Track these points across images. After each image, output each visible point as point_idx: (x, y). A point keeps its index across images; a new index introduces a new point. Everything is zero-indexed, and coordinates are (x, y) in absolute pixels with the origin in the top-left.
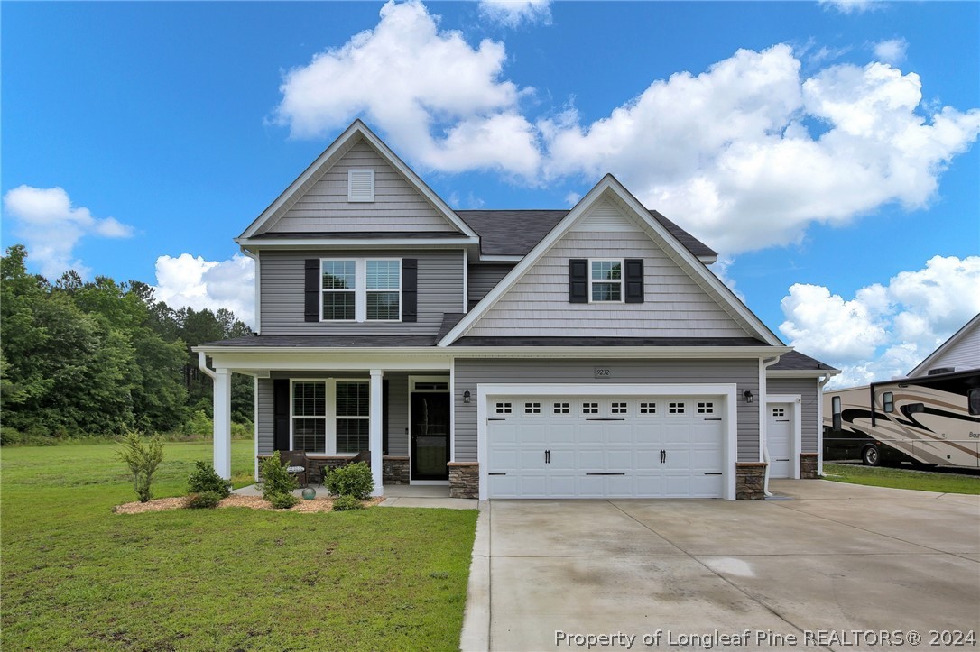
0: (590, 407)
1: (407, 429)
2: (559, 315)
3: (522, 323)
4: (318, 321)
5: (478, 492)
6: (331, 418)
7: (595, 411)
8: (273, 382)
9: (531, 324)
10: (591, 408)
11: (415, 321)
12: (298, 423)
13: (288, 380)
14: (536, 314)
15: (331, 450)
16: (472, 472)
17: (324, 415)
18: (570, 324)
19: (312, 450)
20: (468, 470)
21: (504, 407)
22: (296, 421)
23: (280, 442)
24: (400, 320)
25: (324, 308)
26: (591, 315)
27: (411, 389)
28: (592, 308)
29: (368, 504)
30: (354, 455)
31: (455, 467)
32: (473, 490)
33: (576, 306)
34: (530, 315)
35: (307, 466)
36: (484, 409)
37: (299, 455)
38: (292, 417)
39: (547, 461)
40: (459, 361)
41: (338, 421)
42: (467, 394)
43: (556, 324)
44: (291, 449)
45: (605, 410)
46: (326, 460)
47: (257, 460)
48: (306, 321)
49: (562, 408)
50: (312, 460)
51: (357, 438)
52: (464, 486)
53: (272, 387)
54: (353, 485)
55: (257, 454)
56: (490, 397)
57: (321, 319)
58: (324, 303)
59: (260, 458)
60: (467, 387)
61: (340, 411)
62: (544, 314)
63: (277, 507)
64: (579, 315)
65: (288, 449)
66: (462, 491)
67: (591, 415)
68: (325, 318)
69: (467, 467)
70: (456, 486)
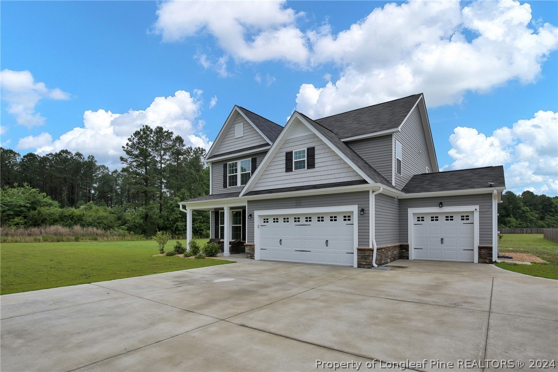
0: (297, 219)
2: (282, 178)
3: (269, 184)
5: (254, 256)
7: (299, 221)
8: (215, 212)
13: (219, 211)
14: (274, 179)
18: (286, 182)
20: (252, 247)
21: (266, 220)
25: (229, 182)
26: (294, 177)
28: (294, 173)
31: (247, 245)
32: (252, 256)
33: (288, 173)
34: (272, 179)
36: (257, 221)
39: (281, 244)
40: (249, 202)
42: (250, 215)
43: (281, 182)
45: (303, 221)
48: (224, 188)
49: (286, 220)
52: (250, 253)
53: (215, 214)
56: (260, 216)
57: (228, 187)
58: (229, 180)
62: (277, 178)
64: (289, 177)
65: (218, 238)
66: (249, 255)
67: (297, 223)
69: (251, 245)
70: (248, 253)
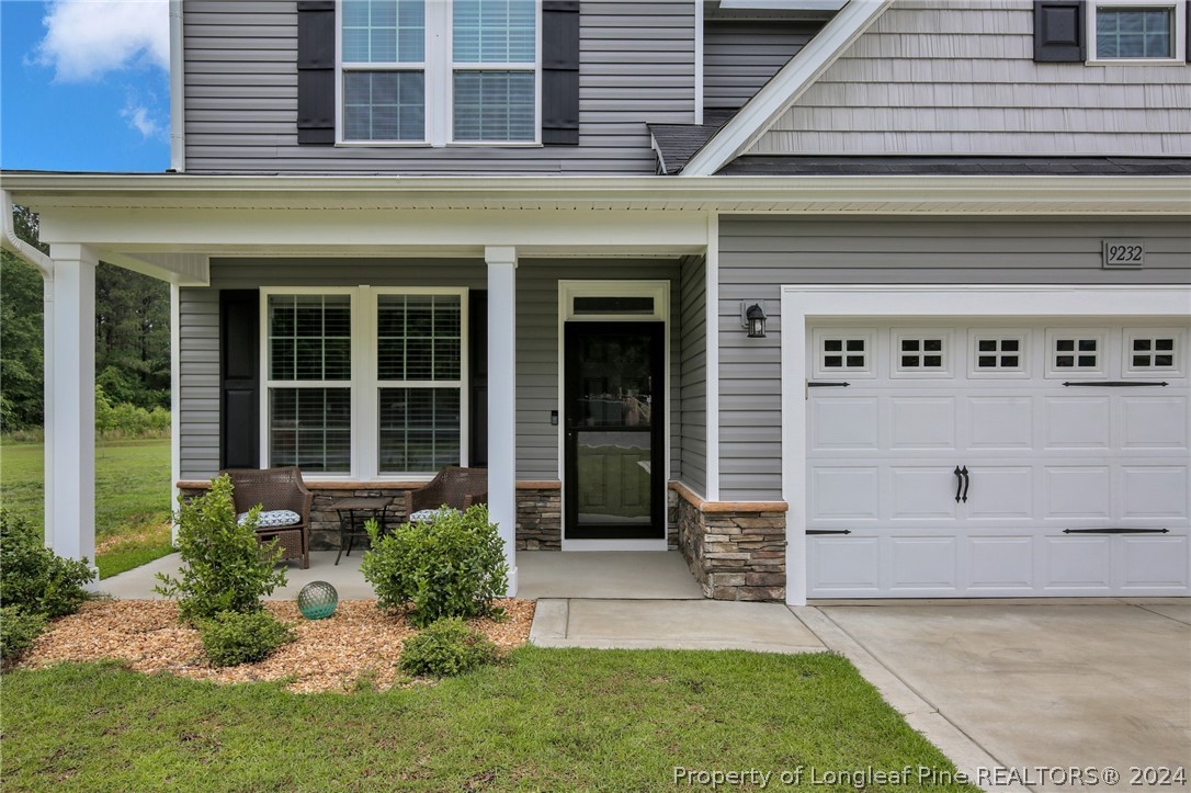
0: (1076, 351)
1: (555, 413)
2: (1004, 96)
3: (904, 120)
4: (332, 144)
5: (782, 584)
6: (365, 384)
7: (1088, 362)
8: (216, 297)
9: (928, 120)
10: (1076, 353)
11: (576, 145)
12: (281, 399)
13: (257, 292)
14: (942, 96)
15: (364, 467)
16: (766, 528)
17: (348, 377)
18: (1036, 121)
19: (316, 467)
20: (759, 523)
21: (843, 351)
22: (277, 394)
23: (236, 450)
24: (538, 141)
25: (346, 110)
26: (1089, 97)
27: (565, 313)
28: (1095, 76)
29: (500, 637)
30: (424, 478)
31: (716, 516)
32: (771, 579)
33: (1050, 73)
34: (926, 96)
35: (305, 507)
36: (798, 356)
37: (284, 478)
38: (266, 383)
39: (961, 495)
40: (730, 224)
41: (384, 393)
42: (754, 314)
43: (997, 120)
44: (264, 464)
45: (1114, 359)
46: (351, 491)
47: (176, 493)
48: (301, 144)
49: (999, 354)
50: (318, 491)
51: (429, 435)
52: (745, 568)
53: (216, 309)
54: (453, 579)
55: (176, 478)
56: (813, 324)
57: (339, 140)
58: (346, 99)
59: (183, 488)
60: (753, 294)
61: (388, 367)
62: (966, 96)
63: (220, 662)
64: (1060, 97)
65: (255, 463)
66: (738, 580)
67: (1077, 373)
68: (347, 136)
69: (754, 514)
70: (724, 566)
